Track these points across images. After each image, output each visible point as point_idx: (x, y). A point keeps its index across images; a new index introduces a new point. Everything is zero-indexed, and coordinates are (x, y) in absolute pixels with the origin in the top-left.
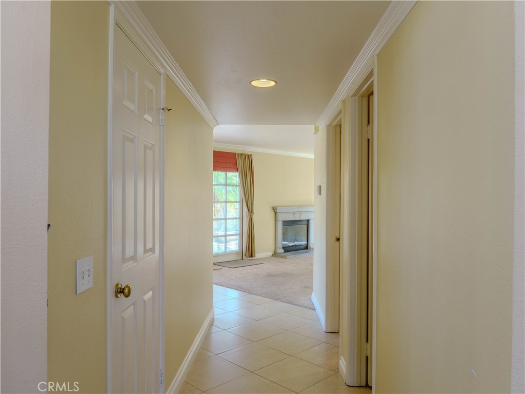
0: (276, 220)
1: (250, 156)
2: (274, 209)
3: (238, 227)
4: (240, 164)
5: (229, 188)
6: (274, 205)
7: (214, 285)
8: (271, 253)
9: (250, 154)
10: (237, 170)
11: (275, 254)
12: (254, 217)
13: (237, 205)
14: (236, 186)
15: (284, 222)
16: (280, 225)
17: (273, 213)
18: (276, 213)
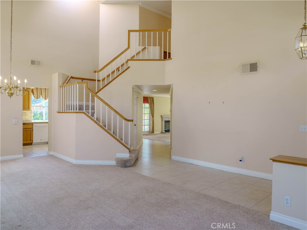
0: (162, 120)
1: (153, 98)
2: (161, 116)
3: (148, 122)
4: (149, 101)
5: (145, 109)
6: (161, 115)
7: (143, 139)
8: (160, 132)
9: (153, 97)
10: (148, 103)
11: (162, 133)
12: (154, 119)
13: (148, 115)
14: (148, 108)
15: (165, 121)
16: (164, 122)
17: (161, 118)
18: (162, 118)
